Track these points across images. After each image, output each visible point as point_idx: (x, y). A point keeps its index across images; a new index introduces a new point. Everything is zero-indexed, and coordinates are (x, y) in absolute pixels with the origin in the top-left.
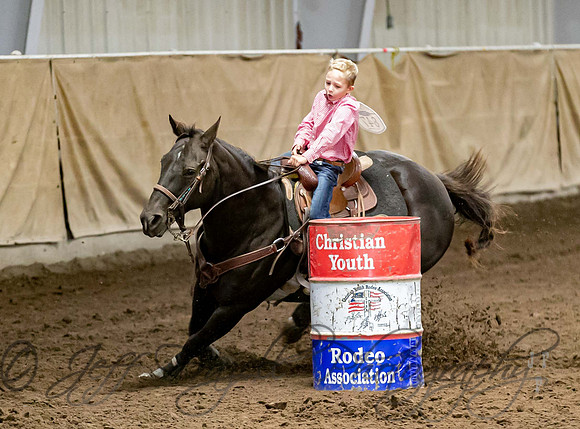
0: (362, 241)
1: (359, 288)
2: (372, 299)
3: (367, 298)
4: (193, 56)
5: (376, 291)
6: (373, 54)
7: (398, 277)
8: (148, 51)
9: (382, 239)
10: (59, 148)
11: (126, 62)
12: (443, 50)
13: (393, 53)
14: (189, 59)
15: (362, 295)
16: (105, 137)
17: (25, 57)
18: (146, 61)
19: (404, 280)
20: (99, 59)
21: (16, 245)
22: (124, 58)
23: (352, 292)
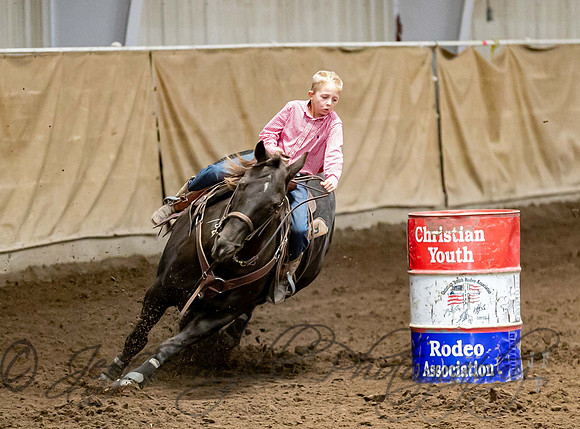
0: (461, 233)
1: (458, 281)
2: (471, 292)
3: (466, 291)
4: (292, 48)
5: (476, 284)
6: (473, 47)
7: (497, 270)
8: (248, 42)
9: (482, 232)
10: (159, 139)
11: (226, 54)
12: (543, 42)
13: (493, 46)
14: (289, 52)
15: (461, 288)
16: (205, 129)
17: (125, 48)
18: (246, 53)
19: (504, 273)
20: (199, 50)
21: (116, 236)
22: (224, 50)
23: (451, 285)
